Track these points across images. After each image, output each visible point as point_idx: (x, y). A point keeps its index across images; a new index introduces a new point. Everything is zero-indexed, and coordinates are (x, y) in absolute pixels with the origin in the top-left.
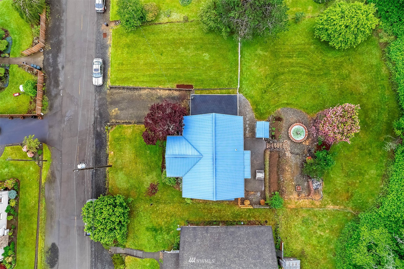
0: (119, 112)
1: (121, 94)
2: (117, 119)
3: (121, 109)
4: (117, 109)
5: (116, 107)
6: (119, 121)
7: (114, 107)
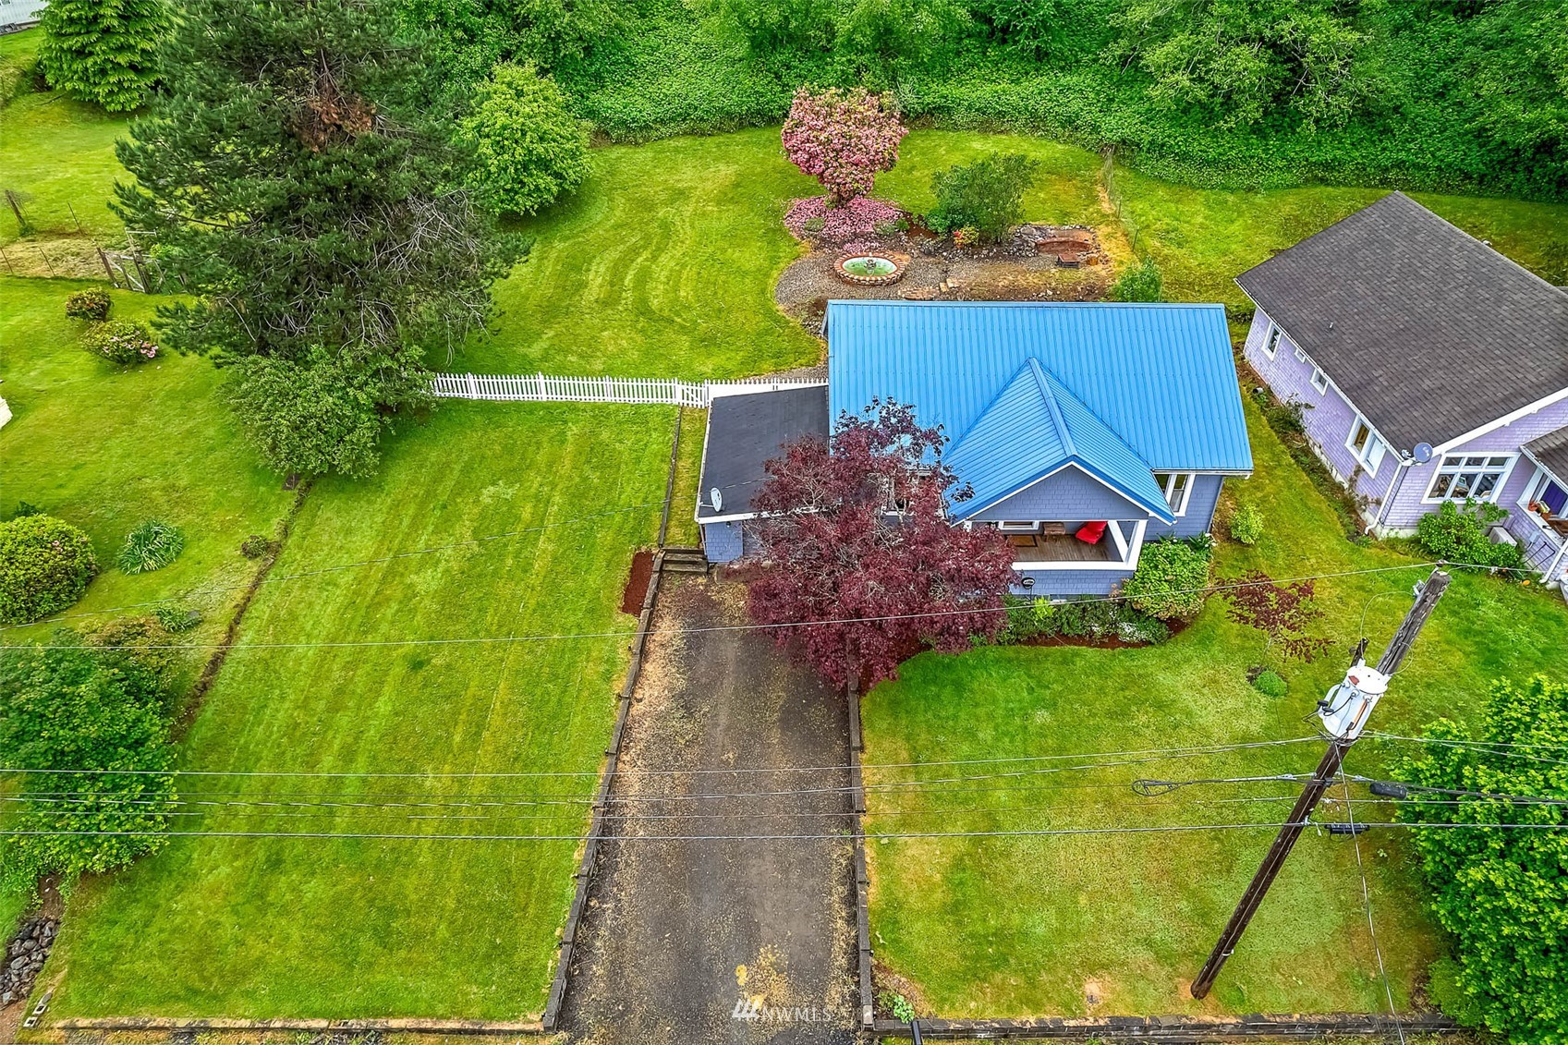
0: (766, 957)
1: (629, 942)
2: (822, 967)
3: (748, 940)
4: (742, 975)
5: (730, 974)
6: (839, 947)
7: (726, 995)
